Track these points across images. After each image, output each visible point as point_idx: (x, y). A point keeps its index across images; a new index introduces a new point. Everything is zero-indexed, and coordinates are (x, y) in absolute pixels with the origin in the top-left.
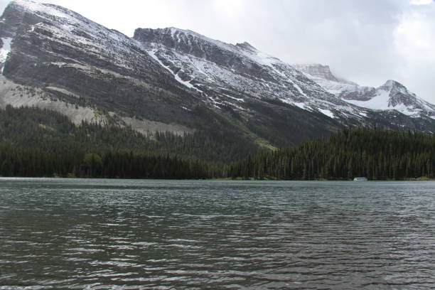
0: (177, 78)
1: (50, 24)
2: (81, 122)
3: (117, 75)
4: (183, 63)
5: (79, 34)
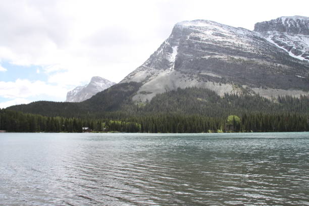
0: (291, 54)
1: (198, 32)
2: (224, 95)
3: (245, 59)
4: (294, 42)
5: (217, 35)
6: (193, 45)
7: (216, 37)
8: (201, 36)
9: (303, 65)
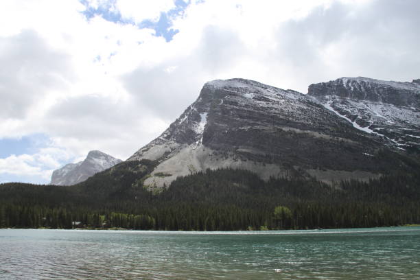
0: (355, 125)
1: (235, 95)
2: (269, 178)
3: (298, 131)
4: (359, 110)
5: (259, 99)
6: (228, 111)
7: (260, 102)
8: (238, 99)
9: (371, 140)
